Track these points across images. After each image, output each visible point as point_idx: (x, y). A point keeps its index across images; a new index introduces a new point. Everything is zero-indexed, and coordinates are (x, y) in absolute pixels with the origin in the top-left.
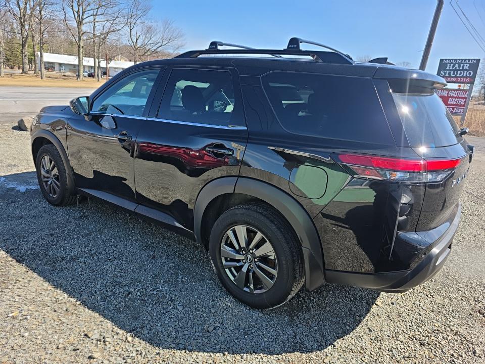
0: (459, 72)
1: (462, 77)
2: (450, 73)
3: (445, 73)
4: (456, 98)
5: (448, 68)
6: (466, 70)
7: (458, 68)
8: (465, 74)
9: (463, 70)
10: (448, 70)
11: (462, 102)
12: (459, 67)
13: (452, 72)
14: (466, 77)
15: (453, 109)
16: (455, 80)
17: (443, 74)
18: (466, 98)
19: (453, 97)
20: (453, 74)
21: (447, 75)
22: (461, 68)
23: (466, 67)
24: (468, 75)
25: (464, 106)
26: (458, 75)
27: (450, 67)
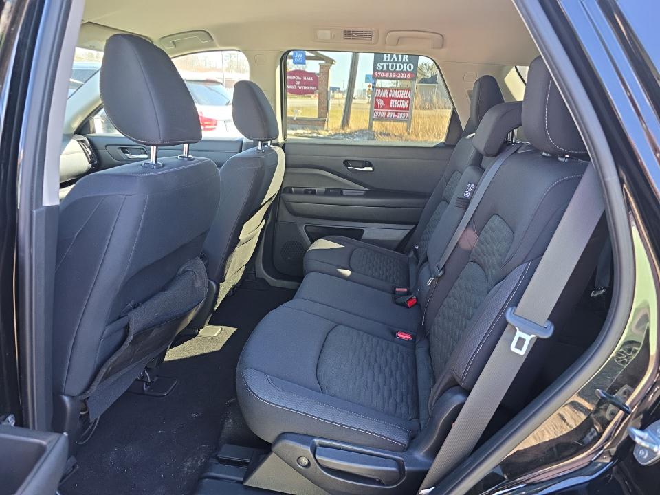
0: (398, 65)
1: (402, 71)
2: (388, 67)
3: (383, 67)
4: (398, 99)
5: (385, 60)
6: (406, 62)
7: (396, 60)
8: (406, 67)
9: (403, 63)
10: (385, 62)
11: (405, 104)
12: (398, 59)
13: (390, 64)
14: (407, 72)
15: (397, 113)
16: (394, 75)
17: (381, 68)
18: (409, 99)
19: (395, 99)
20: (392, 68)
21: (385, 69)
22: (400, 60)
23: (406, 58)
24: (408, 69)
25: (408, 109)
26: (398, 69)
27: (387, 59)
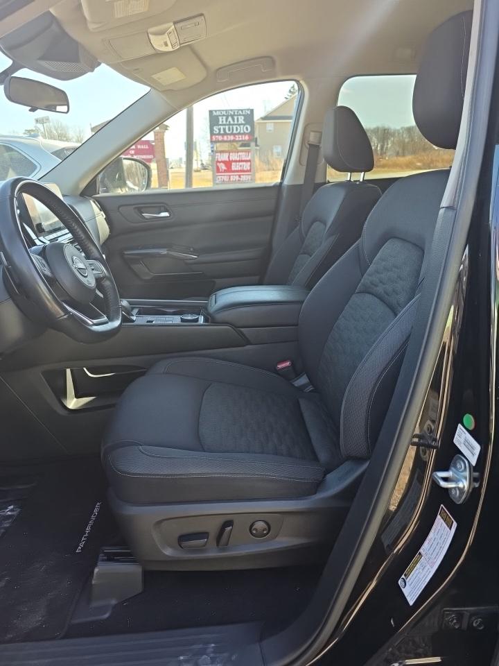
0: (235, 127)
1: (239, 134)
2: (224, 129)
3: (220, 130)
4: (239, 161)
5: (220, 123)
6: (242, 124)
7: (232, 122)
8: (242, 129)
9: (239, 125)
10: (221, 125)
11: (246, 166)
12: (234, 120)
13: (227, 127)
14: (244, 134)
15: (240, 176)
16: (232, 138)
17: (218, 131)
18: (249, 161)
19: (236, 161)
20: (229, 130)
21: (222, 132)
22: (236, 122)
23: (241, 120)
24: (245, 130)
25: (250, 171)
26: (235, 132)
27: (222, 122)
